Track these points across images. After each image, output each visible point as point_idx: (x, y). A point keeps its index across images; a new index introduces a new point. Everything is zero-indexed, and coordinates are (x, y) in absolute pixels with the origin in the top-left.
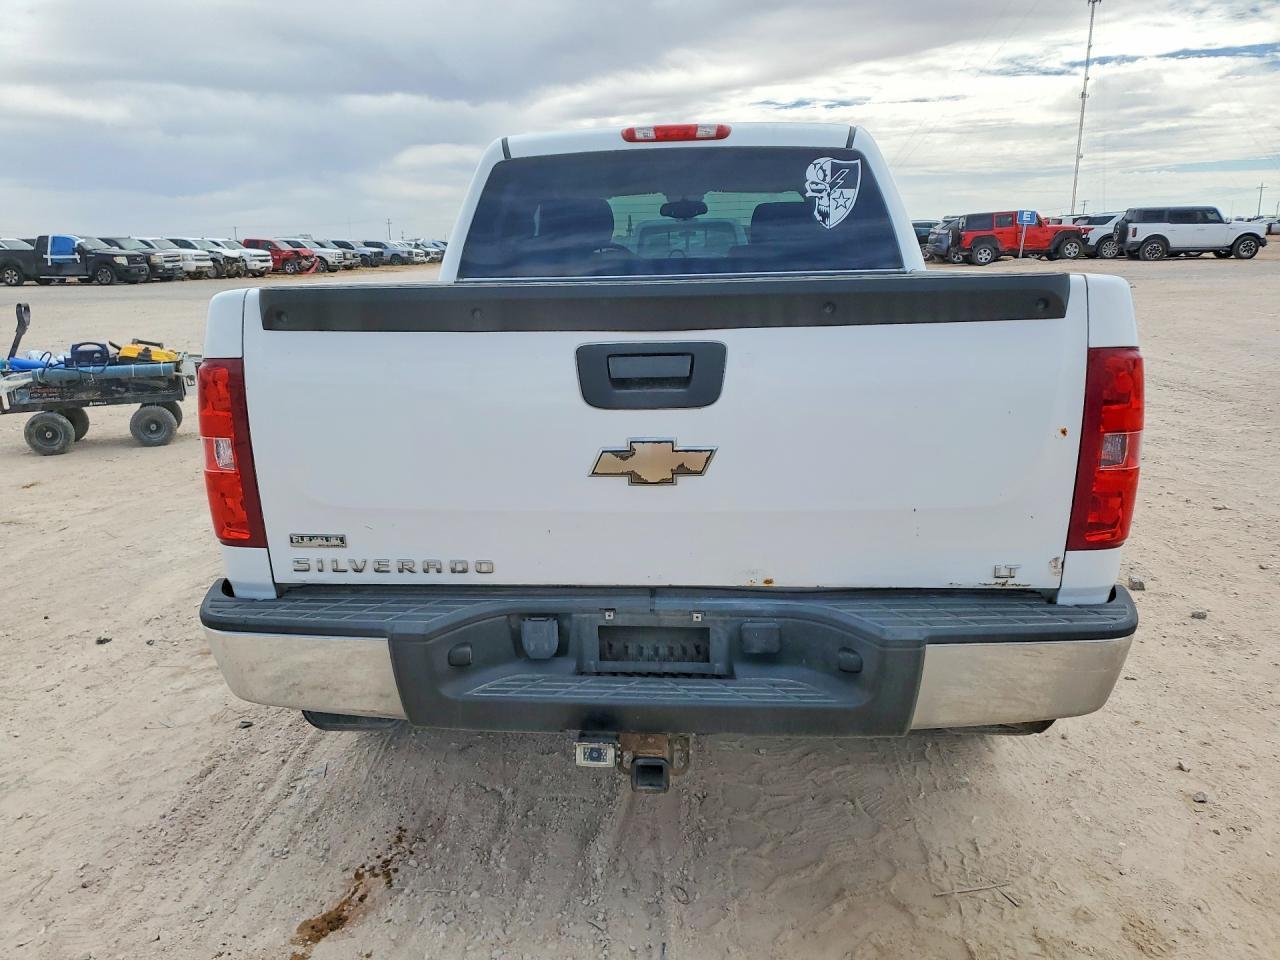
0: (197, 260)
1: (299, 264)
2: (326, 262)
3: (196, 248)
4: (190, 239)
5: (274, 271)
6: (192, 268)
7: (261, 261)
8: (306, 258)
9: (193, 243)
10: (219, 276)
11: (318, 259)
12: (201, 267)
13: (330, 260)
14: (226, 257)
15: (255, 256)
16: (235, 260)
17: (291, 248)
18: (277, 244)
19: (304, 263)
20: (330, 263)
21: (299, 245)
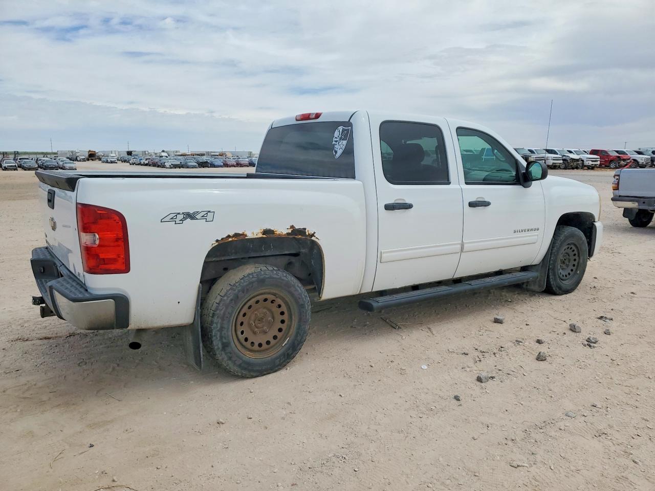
0: (554, 160)
1: (619, 163)
2: (638, 162)
3: (557, 154)
4: (555, 149)
5: (600, 166)
6: (551, 164)
7: (592, 161)
8: (624, 160)
9: (557, 151)
10: (565, 168)
11: (633, 161)
12: (555, 163)
13: (641, 162)
14: (571, 158)
15: (589, 158)
16: (577, 160)
17: (618, 155)
18: (609, 152)
19: (622, 162)
20: (640, 163)
21: (623, 153)
